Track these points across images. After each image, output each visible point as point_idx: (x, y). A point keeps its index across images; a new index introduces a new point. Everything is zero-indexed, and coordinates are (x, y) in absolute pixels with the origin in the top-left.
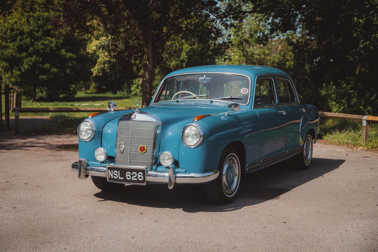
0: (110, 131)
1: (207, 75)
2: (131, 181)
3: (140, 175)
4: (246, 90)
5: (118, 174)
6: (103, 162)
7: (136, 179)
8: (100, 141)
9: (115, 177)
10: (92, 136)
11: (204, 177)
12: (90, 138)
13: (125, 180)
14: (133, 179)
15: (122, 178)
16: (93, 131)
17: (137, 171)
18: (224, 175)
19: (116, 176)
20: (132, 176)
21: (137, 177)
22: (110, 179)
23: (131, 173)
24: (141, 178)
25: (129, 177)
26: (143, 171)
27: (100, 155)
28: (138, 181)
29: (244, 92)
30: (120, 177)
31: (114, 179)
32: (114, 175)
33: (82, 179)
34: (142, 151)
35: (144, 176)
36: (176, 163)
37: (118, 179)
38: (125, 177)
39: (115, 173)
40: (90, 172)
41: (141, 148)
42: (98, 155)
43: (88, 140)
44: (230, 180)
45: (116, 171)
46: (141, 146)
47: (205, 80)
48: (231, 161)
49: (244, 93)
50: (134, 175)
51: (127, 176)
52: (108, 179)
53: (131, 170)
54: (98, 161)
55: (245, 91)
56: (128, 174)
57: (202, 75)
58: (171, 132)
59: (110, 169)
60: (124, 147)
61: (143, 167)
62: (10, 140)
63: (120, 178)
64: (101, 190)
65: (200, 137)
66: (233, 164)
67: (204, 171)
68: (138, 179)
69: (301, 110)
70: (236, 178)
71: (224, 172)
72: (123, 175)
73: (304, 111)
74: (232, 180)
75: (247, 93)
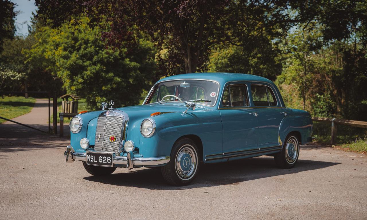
0: (93, 125)
1: (187, 81)
2: (102, 163)
3: (109, 158)
4: (214, 94)
5: (93, 158)
6: (86, 150)
7: (106, 162)
8: (86, 133)
9: (91, 161)
10: (80, 129)
11: (156, 160)
12: (79, 130)
13: (98, 163)
14: (104, 162)
15: (96, 162)
16: (80, 125)
17: (107, 155)
18: (178, 162)
19: (92, 160)
20: (103, 160)
21: (106, 161)
22: (89, 162)
23: (102, 158)
24: (109, 161)
25: (101, 160)
26: (111, 156)
27: (84, 144)
28: (107, 164)
29: (213, 95)
31: (91, 162)
32: (91, 159)
33: (70, 162)
35: (111, 159)
36: (137, 150)
37: (93, 163)
38: (98, 161)
39: (92, 157)
40: (76, 157)
41: (112, 138)
42: (82, 144)
43: (77, 132)
45: (92, 156)
46: (112, 136)
47: (185, 85)
48: (188, 151)
49: (213, 97)
50: (105, 159)
52: (87, 162)
53: (103, 155)
54: (82, 149)
55: (213, 94)
56: (100, 158)
57: (183, 81)
58: (136, 125)
59: (89, 154)
60: (100, 137)
61: (111, 153)
62: (51, 142)
63: (95, 161)
64: (92, 175)
65: (153, 129)
66: (190, 154)
67: (158, 156)
68: (107, 162)
69: (281, 113)
70: (194, 166)
71: (179, 159)
72: (97, 159)
73: (285, 114)
74: (187, 166)
75: (215, 96)
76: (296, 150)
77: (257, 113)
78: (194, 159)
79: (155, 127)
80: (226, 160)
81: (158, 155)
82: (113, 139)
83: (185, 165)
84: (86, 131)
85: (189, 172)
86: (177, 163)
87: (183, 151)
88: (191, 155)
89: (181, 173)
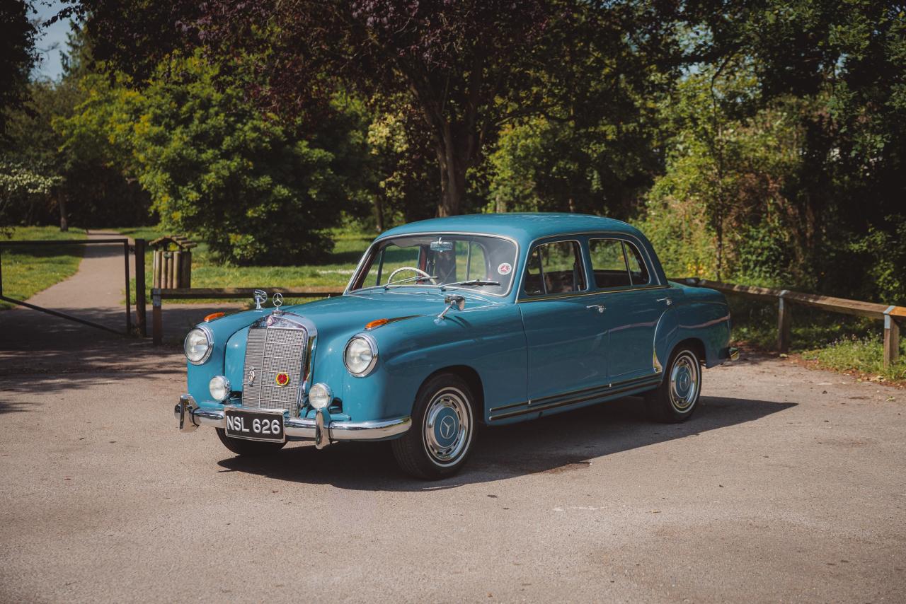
0: (236, 346)
1: (445, 238)
2: (261, 435)
3: (275, 424)
4: (507, 268)
5: (241, 423)
6: (224, 402)
7: (269, 432)
8: (222, 364)
9: (237, 429)
10: (208, 355)
11: (381, 428)
12: (206, 359)
13: (252, 433)
14: (264, 432)
15: (248, 430)
16: (209, 347)
17: (271, 417)
18: (430, 427)
19: (238, 426)
20: (262, 426)
21: (270, 429)
22: (230, 431)
23: (261, 422)
24: (276, 429)
25: (257, 428)
26: (279, 417)
27: (217, 389)
28: (272, 436)
29: (504, 271)
30: (245, 428)
31: (235, 432)
32: (235, 425)
33: (186, 431)
34: (281, 382)
35: (281, 426)
36: (337, 404)
37: (241, 432)
38: (250, 427)
39: (237, 421)
40: (201, 419)
41: (280, 377)
42: (213, 389)
43: (202, 363)
44: (445, 436)
45: (238, 418)
46: (281, 373)
47: (441, 246)
48: (451, 401)
49: (503, 274)
50: (266, 424)
51: (255, 426)
52: (226, 432)
53: (262, 416)
54: (212, 399)
55: (505, 269)
56: (256, 423)
57: (436, 237)
58: (333, 348)
59: (229, 413)
60: (254, 376)
61: (281, 411)
63: (244, 430)
64: (237, 455)
65: (373, 357)
66: (456, 407)
67: (383, 417)
68: (272, 432)
69: (658, 300)
70: (464, 433)
71: (431, 421)
72: (248, 424)
73: (668, 302)
74: (449, 435)
75: (508, 272)
76: (693, 381)
77: (604, 305)
78: (465, 419)
79: (375, 353)
80: (536, 415)
81: (385, 414)
82: (282, 379)
83: (445, 433)
84: (222, 361)
85: (453, 448)
86: (427, 429)
87: (439, 401)
88: (458, 409)
89: (436, 451)
